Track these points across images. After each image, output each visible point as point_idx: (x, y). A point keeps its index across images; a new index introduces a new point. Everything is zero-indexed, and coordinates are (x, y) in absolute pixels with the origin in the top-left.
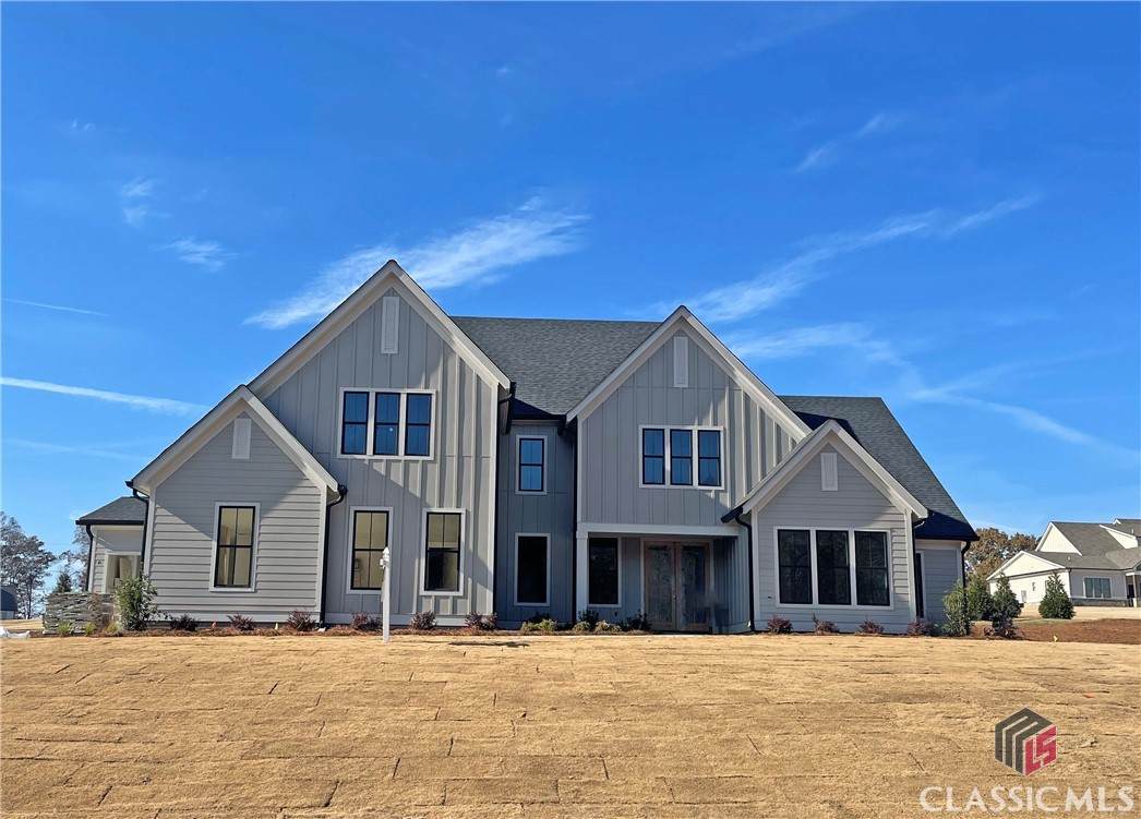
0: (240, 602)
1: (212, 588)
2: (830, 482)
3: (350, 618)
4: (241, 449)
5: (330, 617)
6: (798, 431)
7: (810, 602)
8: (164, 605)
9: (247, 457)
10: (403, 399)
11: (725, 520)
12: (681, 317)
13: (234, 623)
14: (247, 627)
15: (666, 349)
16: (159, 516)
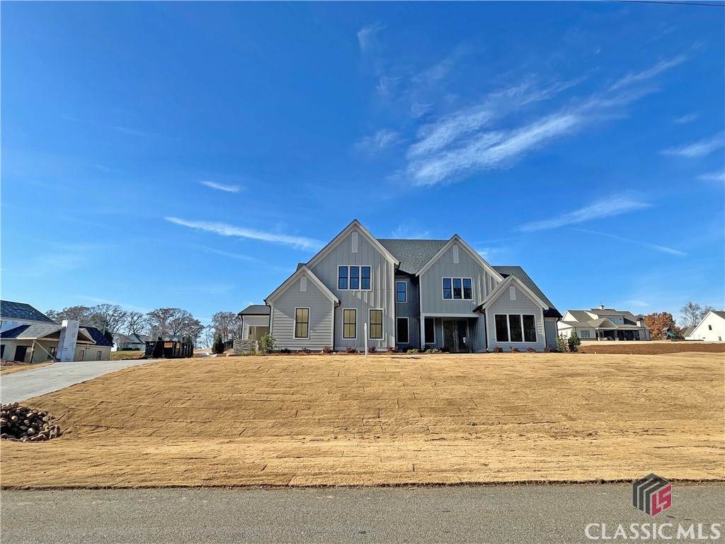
0: (305, 343)
1: (294, 338)
2: (513, 297)
3: (345, 349)
4: (303, 287)
5: (337, 349)
6: (500, 279)
7: (508, 341)
8: (278, 344)
9: (305, 290)
10: (360, 268)
11: (474, 311)
12: (456, 239)
13: (304, 351)
14: (308, 352)
15: (450, 250)
16: (276, 313)
